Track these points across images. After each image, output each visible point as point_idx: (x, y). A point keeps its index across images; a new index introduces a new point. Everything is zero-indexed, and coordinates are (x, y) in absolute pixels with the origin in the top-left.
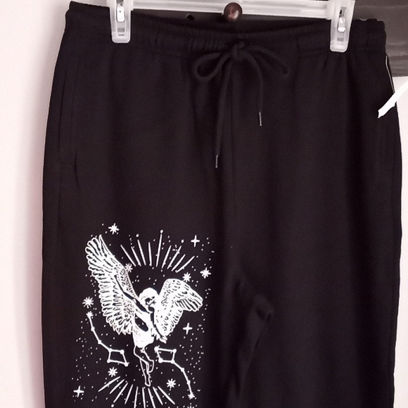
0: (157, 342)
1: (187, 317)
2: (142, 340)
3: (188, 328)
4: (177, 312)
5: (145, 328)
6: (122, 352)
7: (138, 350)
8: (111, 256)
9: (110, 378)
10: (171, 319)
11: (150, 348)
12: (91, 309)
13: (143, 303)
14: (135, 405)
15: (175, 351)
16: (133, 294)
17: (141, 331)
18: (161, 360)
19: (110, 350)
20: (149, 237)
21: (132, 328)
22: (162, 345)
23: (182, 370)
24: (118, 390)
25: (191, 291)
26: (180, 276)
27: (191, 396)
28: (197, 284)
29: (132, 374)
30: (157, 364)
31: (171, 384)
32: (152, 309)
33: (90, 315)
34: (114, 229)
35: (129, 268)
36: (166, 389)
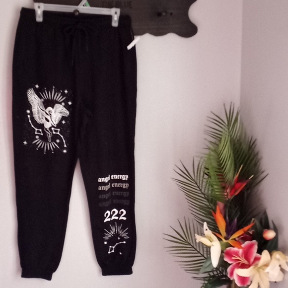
0: (53, 126)
1: (63, 118)
2: (47, 125)
3: (64, 122)
4: (59, 116)
5: (48, 121)
6: (41, 130)
7: (46, 129)
8: (36, 96)
9: (36, 139)
10: (58, 118)
11: (50, 128)
12: (29, 114)
13: (48, 113)
14: (45, 149)
15: (59, 130)
16: (44, 109)
18: (54, 133)
19: (36, 129)
20: (49, 89)
21: (44, 121)
22: (54, 127)
23: (62, 136)
24: (39, 144)
25: (65, 109)
26: (60, 103)
27: (65, 146)
28: (66, 106)
29: (44, 138)
30: (53, 134)
31: (58, 141)
32: (51, 115)
33: (29, 116)
34: (37, 86)
35: (43, 100)
36: (56, 143)
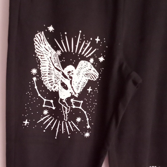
0: (72, 97)
1: (90, 83)
2: (64, 95)
3: (90, 90)
4: (85, 80)
5: (66, 88)
6: (52, 101)
7: (61, 100)
8: (48, 45)
9: (44, 116)
10: (81, 84)
11: (68, 100)
12: (35, 76)
13: (66, 74)
14: (57, 131)
15: (82, 102)
16: (60, 68)
17: (64, 90)
18: (74, 107)
19: (45, 100)
21: (58, 88)
22: (75, 98)
23: (85, 112)
24: (48, 122)
25: (93, 69)
26: (88, 60)
27: (88, 127)
28: (97, 65)
29: (57, 114)
30: (72, 108)
31: (79, 120)
32: (71, 78)
33: (35, 79)
34: (51, 29)
35: (59, 53)
36: (76, 123)
